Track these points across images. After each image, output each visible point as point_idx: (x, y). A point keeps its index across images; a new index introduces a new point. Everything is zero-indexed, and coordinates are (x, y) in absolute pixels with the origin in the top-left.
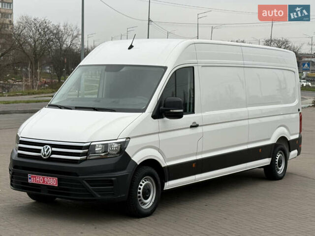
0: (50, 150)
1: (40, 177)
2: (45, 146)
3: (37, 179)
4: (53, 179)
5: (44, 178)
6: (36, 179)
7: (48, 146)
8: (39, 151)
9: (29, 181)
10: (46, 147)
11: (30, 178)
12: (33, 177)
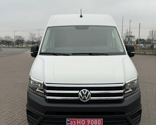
0: (89, 93)
2: (83, 90)
4: (97, 120)
5: (86, 121)
6: (76, 122)
7: (87, 90)
8: (77, 95)
10: (85, 91)
11: (69, 122)
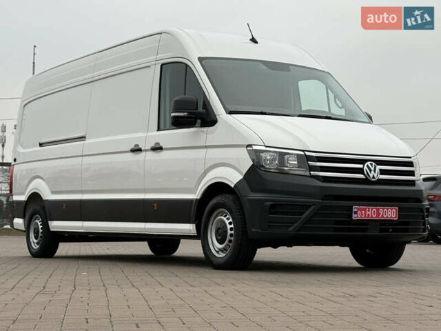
0: (377, 169)
1: (372, 209)
2: (368, 163)
3: (367, 213)
4: (392, 209)
5: (378, 210)
6: (365, 213)
7: (374, 164)
9: (354, 217)
10: (371, 164)
11: (356, 213)
12: (361, 210)
